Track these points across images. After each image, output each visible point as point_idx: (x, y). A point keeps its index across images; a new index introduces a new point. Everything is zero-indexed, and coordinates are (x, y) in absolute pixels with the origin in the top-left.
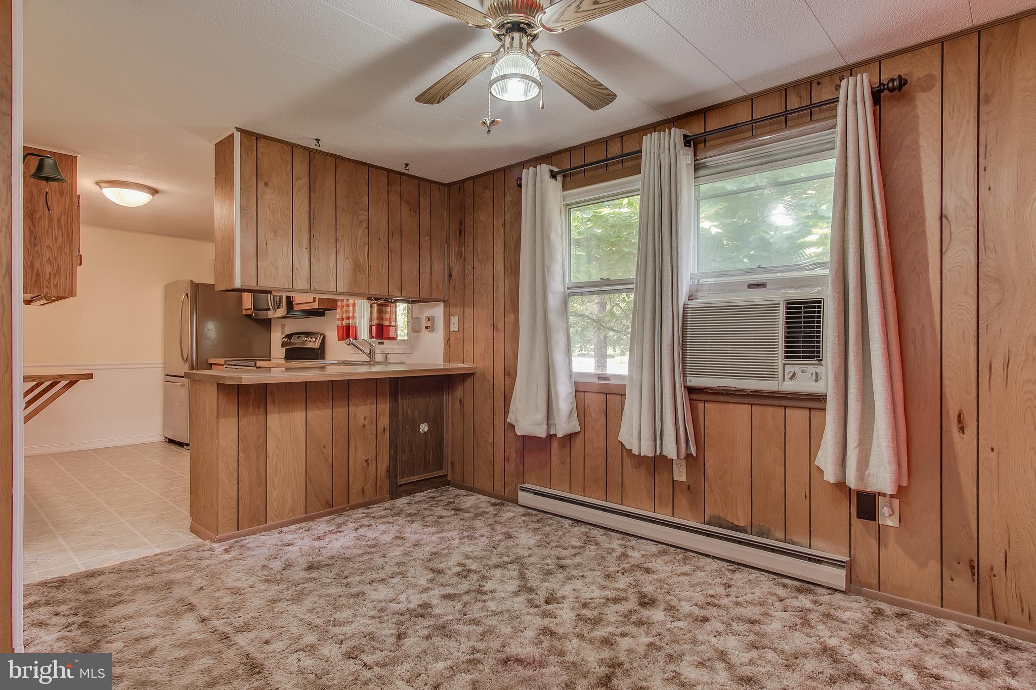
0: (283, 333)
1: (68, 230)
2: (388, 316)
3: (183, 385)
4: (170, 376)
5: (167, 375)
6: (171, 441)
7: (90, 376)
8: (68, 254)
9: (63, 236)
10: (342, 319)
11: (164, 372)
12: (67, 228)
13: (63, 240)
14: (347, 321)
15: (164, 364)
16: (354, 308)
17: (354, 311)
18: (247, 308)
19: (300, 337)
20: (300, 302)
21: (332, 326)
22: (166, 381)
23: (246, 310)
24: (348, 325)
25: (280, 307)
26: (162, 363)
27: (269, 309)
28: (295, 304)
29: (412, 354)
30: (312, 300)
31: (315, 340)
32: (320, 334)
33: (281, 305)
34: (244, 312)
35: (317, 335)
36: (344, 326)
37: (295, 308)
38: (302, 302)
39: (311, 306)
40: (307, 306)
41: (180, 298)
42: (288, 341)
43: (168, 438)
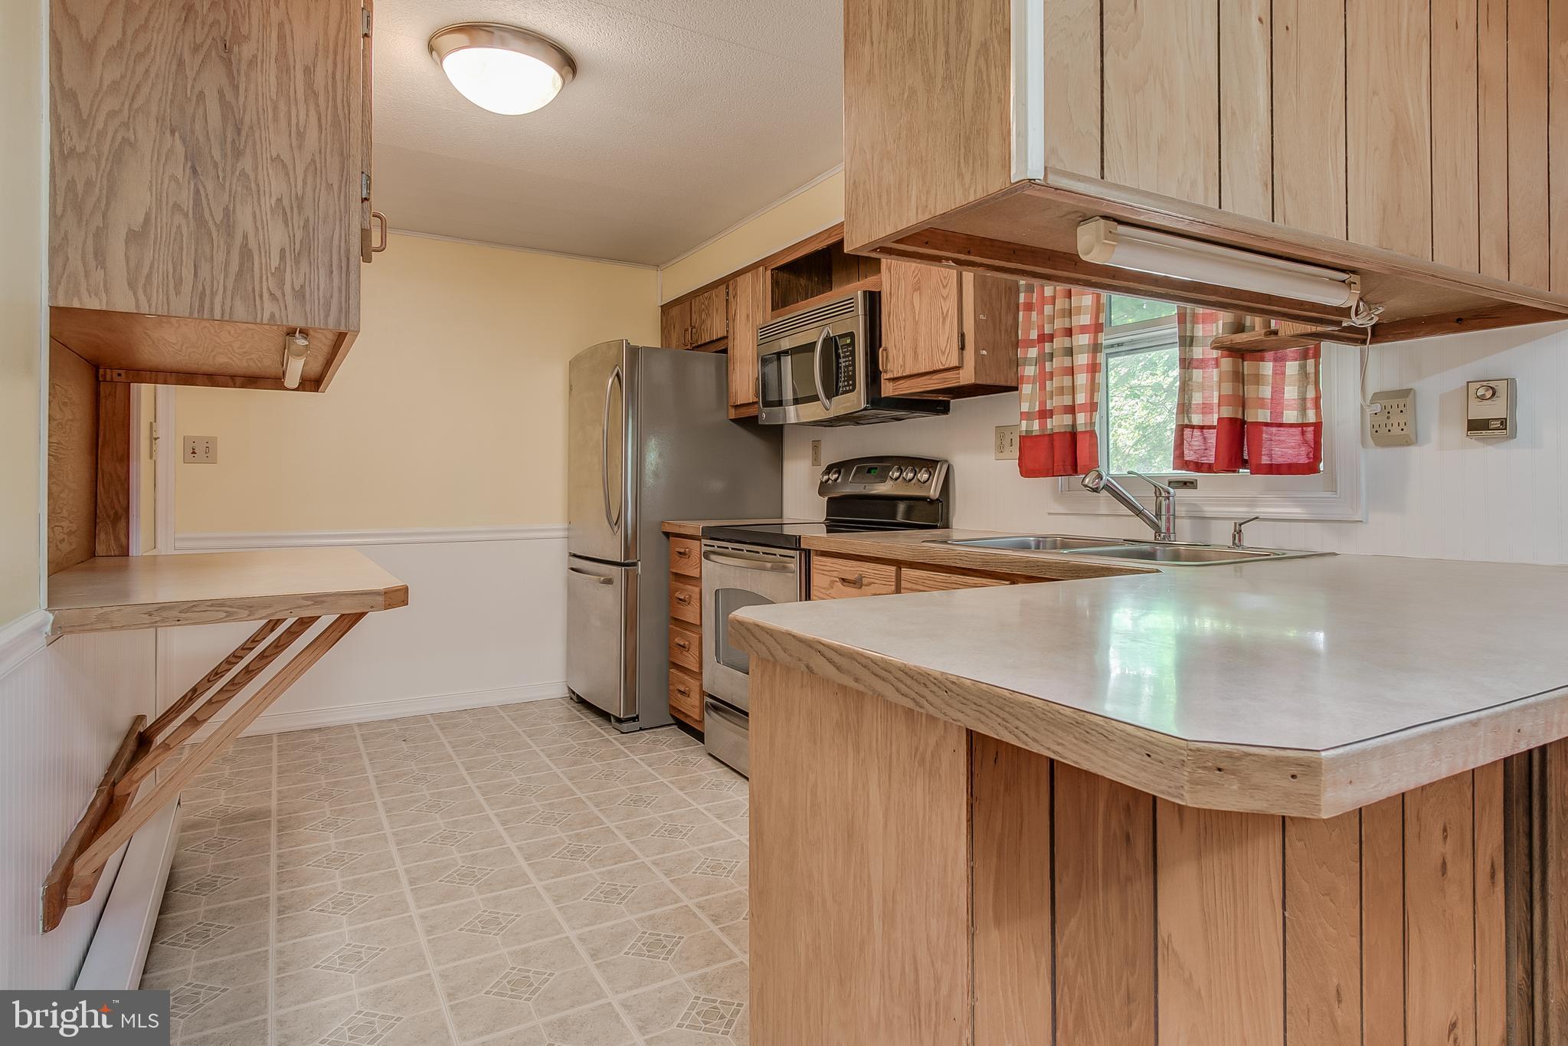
0: (816, 461)
1: (335, 107)
2: (1266, 392)
3: (608, 581)
4: (580, 561)
5: (575, 556)
6: (582, 702)
7: (397, 597)
8: (336, 187)
9: (320, 126)
10: (1044, 414)
11: (569, 548)
12: (335, 100)
13: (320, 142)
14: (1067, 419)
15: (568, 529)
16: (1093, 379)
17: (1093, 388)
18: (742, 403)
19: (876, 468)
20: (907, 373)
21: (991, 438)
22: (573, 569)
23: (737, 407)
24: (1069, 429)
25: (848, 388)
26: (565, 529)
27: (815, 398)
28: (889, 380)
29: (1359, 524)
30: (955, 363)
31: (926, 476)
32: (938, 462)
33: (848, 385)
34: (733, 414)
35: (930, 464)
36: (1051, 436)
37: (888, 390)
38: (916, 372)
39: (945, 380)
40: (932, 382)
41: (604, 385)
42: (839, 480)
43: (578, 695)
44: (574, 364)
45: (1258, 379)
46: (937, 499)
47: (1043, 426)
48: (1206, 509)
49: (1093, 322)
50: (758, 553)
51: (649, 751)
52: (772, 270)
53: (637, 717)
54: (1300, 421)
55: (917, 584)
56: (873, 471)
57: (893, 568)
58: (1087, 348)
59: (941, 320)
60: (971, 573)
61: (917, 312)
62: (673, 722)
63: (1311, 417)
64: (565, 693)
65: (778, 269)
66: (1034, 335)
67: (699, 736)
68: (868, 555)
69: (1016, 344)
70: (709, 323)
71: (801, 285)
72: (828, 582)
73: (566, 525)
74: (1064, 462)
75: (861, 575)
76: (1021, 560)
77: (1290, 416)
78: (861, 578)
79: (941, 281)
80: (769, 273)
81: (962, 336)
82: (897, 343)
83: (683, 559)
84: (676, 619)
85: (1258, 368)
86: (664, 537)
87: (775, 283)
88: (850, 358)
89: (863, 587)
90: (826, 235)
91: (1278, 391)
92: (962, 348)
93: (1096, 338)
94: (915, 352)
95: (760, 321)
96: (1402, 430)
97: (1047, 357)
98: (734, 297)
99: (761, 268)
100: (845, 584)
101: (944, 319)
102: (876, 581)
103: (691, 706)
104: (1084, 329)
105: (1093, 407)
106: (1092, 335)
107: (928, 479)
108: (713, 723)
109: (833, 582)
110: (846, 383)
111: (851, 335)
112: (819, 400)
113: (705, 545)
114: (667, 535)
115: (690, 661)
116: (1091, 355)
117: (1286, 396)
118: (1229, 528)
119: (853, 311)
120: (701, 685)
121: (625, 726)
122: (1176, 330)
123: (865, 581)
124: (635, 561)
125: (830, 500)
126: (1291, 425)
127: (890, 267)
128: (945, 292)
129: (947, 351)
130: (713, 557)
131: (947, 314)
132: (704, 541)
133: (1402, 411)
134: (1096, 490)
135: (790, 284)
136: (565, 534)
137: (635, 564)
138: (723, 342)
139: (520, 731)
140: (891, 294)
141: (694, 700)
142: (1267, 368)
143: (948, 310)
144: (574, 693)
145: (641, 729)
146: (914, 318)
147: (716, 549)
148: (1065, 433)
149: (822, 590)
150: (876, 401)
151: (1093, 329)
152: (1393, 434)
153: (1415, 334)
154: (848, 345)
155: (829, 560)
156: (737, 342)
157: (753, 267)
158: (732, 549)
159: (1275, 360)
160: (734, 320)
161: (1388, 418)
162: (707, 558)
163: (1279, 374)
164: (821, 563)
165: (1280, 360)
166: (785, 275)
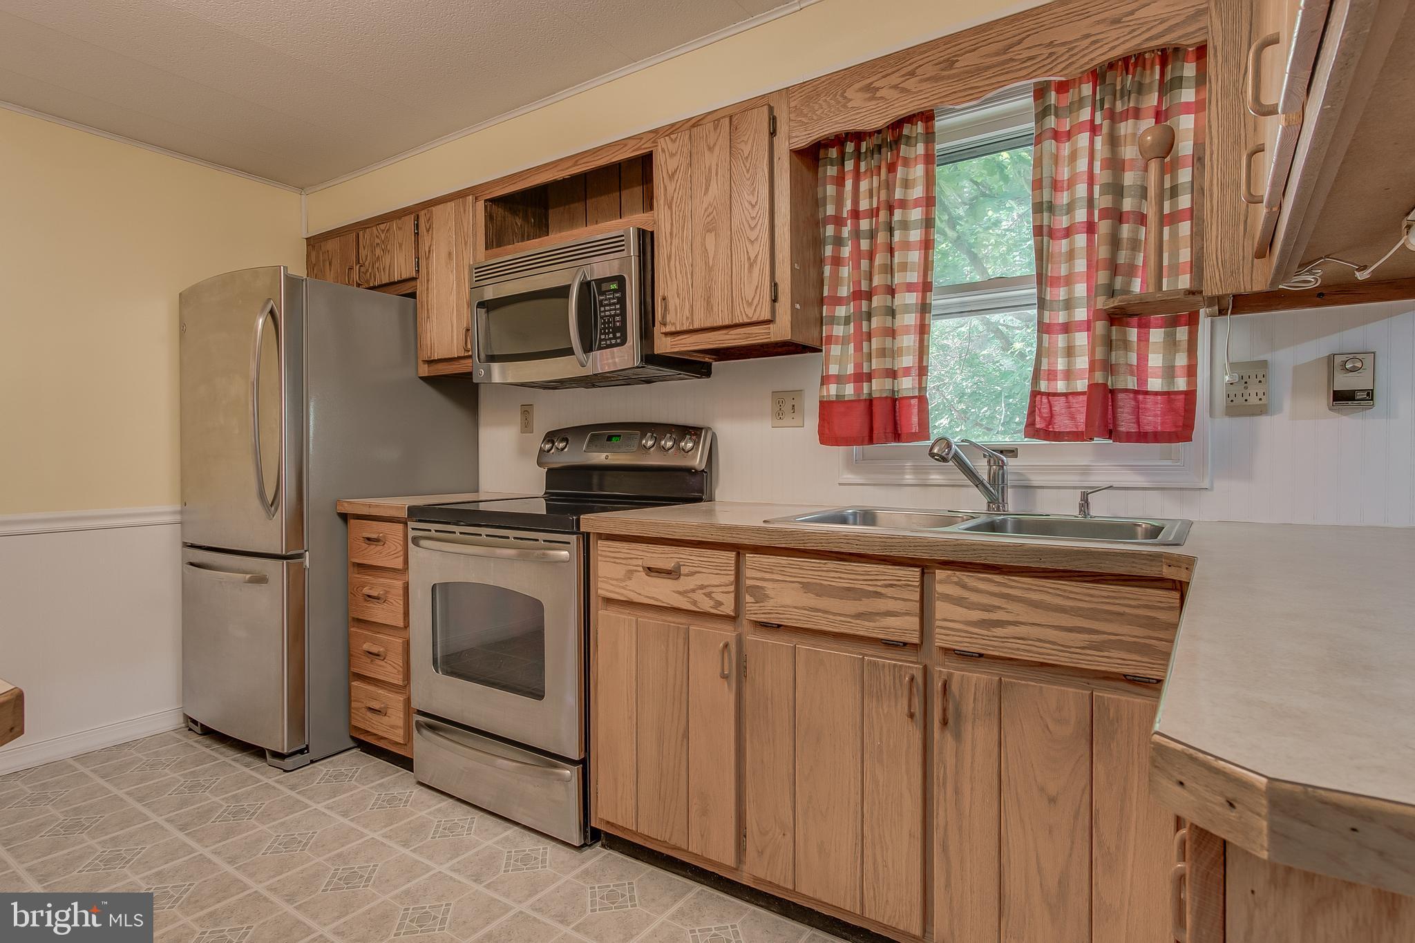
0: (527, 426)
2: (1133, 358)
3: (260, 580)
4: (201, 552)
5: (193, 546)
6: (210, 732)
11: (183, 535)
14: (888, 383)
15: (181, 512)
16: (922, 341)
17: (922, 351)
18: (439, 358)
19: (620, 436)
20: (696, 326)
21: (767, 404)
22: (192, 564)
23: (430, 362)
24: (889, 395)
25: (613, 342)
26: (174, 513)
27: (569, 352)
28: (666, 334)
29: (1204, 491)
30: (766, 315)
31: (690, 445)
32: (702, 429)
33: (615, 338)
34: (425, 371)
35: (693, 431)
36: (870, 402)
37: (664, 346)
38: (708, 324)
39: (749, 335)
40: (728, 337)
41: (252, 327)
42: (566, 450)
43: (202, 725)
44: (186, 299)
45: (1126, 345)
46: (703, 470)
47: (858, 390)
48: (1032, 477)
49: (921, 280)
50: (508, 538)
51: (334, 793)
52: (486, 201)
53: (307, 748)
54: (1165, 389)
55: (772, 573)
56: (614, 439)
57: (733, 554)
58: (915, 307)
59: (747, 266)
60: (853, 558)
61: (711, 256)
62: (352, 744)
63: (1181, 384)
64: (177, 721)
65: (494, 201)
66: (844, 292)
67: (406, 763)
68: (693, 539)
69: (821, 301)
70: (387, 260)
71: (516, 224)
72: (624, 572)
73: (178, 507)
74: (886, 429)
75: (678, 562)
76: (947, 543)
77: (1155, 384)
78: (678, 567)
79: (748, 222)
80: (481, 204)
81: (775, 286)
82: (680, 292)
83: (373, 547)
84: (359, 621)
85: (1125, 333)
86: (339, 521)
87: (489, 217)
88: (618, 306)
89: (682, 577)
90: (570, 163)
91: (1142, 358)
92: (775, 300)
93: (924, 298)
94: (708, 302)
95: (468, 259)
96: (1260, 399)
97: (864, 316)
98: (428, 231)
99: (471, 197)
100: (653, 574)
101: (751, 266)
102: (704, 570)
103: (390, 727)
104: (910, 287)
105: (922, 371)
106: (920, 294)
107: (692, 449)
108: (424, 747)
109: (631, 572)
110: (611, 336)
111: (620, 280)
112: (574, 354)
113: (413, 529)
114: (344, 517)
115: (389, 671)
116: (919, 315)
117: (1150, 364)
118: (1077, 496)
119: (624, 250)
120: (408, 701)
121: (289, 762)
122: (1035, 290)
123: (684, 570)
124: (302, 551)
125: (551, 472)
126: (1156, 393)
127: (671, 203)
128: (753, 235)
129: (755, 302)
130: (423, 543)
131: (755, 261)
132: (411, 524)
133: (1260, 382)
134: (944, 459)
135: (505, 220)
136: (178, 518)
137: (300, 556)
138: (412, 284)
139: (121, 793)
140: (671, 234)
141: (396, 717)
142: (1133, 334)
143: (756, 256)
144: (195, 722)
145: (312, 762)
146: (707, 263)
147: (433, 534)
148: (886, 398)
149: (614, 582)
150: (651, 358)
151: (920, 288)
152: (1251, 404)
153: (1273, 308)
154: (615, 291)
155: (625, 545)
156: (433, 284)
157: (460, 195)
158: (461, 533)
159: (1140, 326)
160: (428, 258)
161: (1246, 388)
162: (417, 544)
163: (1144, 339)
164: (609, 549)
165: (1144, 326)
166: (500, 209)
